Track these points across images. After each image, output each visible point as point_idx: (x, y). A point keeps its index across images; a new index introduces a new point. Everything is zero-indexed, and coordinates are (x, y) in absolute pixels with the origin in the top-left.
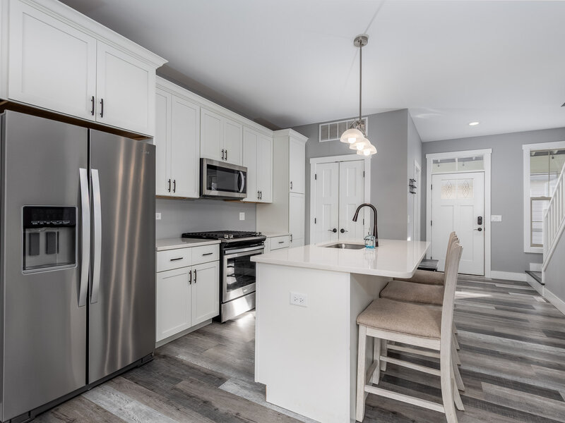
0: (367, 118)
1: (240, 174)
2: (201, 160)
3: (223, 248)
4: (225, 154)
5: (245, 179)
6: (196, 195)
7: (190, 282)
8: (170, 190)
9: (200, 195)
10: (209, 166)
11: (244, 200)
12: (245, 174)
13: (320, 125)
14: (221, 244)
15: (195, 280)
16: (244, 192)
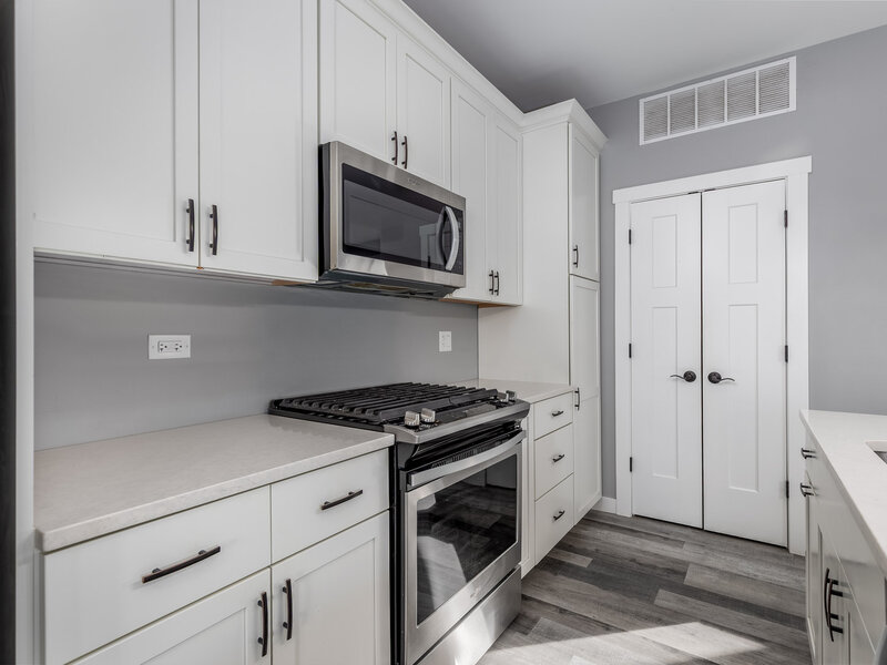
0: (793, 61)
1: (446, 216)
2: (323, 152)
3: (404, 466)
4: (401, 149)
5: (461, 231)
6: (308, 273)
7: (264, 641)
8: (191, 242)
9: (320, 275)
10: (349, 173)
11: (457, 295)
12: (459, 215)
13: (642, 102)
14: (393, 451)
15: (288, 625)
16: (459, 269)
